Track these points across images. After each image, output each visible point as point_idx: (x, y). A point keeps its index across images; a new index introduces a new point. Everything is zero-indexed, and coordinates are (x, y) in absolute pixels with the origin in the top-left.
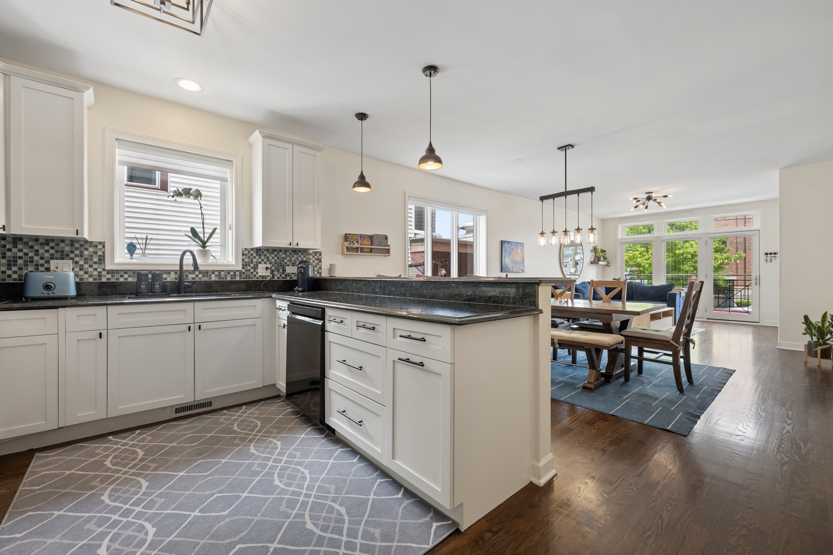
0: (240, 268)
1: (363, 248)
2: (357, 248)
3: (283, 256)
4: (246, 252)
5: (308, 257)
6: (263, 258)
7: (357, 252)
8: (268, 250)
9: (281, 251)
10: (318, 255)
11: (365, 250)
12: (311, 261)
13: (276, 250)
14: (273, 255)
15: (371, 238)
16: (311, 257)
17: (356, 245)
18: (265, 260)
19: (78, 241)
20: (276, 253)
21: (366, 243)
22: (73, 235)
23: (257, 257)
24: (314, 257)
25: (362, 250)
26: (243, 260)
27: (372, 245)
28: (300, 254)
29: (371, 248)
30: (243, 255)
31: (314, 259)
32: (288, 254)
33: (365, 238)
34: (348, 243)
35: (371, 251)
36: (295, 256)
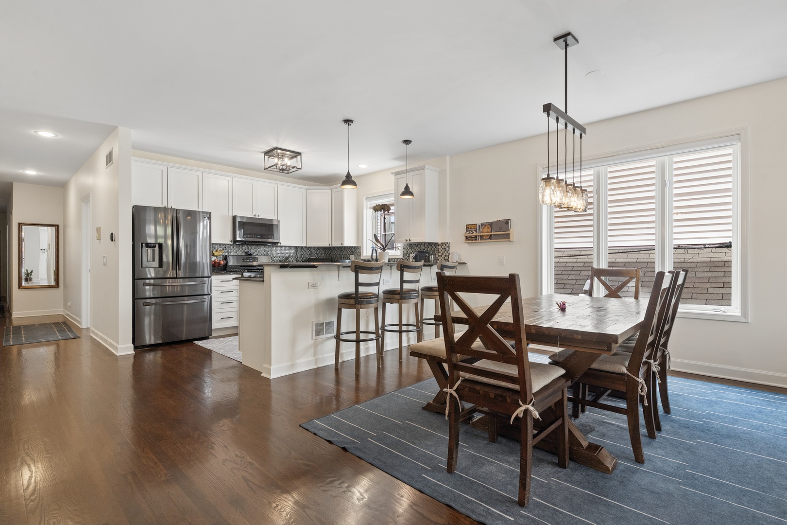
0: (401, 257)
1: (483, 236)
2: (476, 236)
3: (423, 248)
4: (405, 247)
5: (438, 247)
6: (412, 250)
7: (476, 240)
8: (415, 244)
9: (422, 244)
10: (444, 245)
11: (484, 237)
12: (440, 251)
13: (419, 244)
14: (418, 248)
15: (491, 225)
16: (440, 247)
17: (475, 234)
18: (414, 251)
19: (342, 247)
20: (419, 246)
21: (487, 230)
22: (340, 245)
23: (410, 250)
24: (441, 247)
25: (482, 237)
26: (404, 252)
27: (491, 232)
28: (433, 245)
29: (491, 235)
30: (404, 248)
31: (441, 249)
32: (426, 246)
33: (485, 226)
34: (468, 232)
35: (490, 237)
36: (430, 247)
